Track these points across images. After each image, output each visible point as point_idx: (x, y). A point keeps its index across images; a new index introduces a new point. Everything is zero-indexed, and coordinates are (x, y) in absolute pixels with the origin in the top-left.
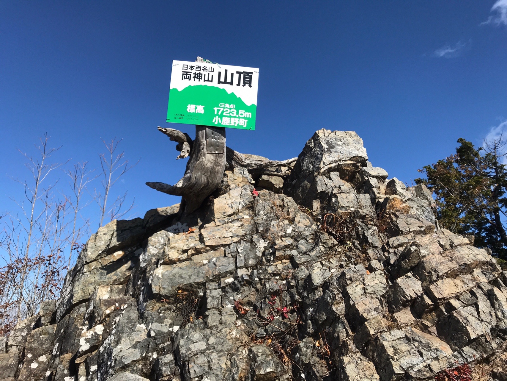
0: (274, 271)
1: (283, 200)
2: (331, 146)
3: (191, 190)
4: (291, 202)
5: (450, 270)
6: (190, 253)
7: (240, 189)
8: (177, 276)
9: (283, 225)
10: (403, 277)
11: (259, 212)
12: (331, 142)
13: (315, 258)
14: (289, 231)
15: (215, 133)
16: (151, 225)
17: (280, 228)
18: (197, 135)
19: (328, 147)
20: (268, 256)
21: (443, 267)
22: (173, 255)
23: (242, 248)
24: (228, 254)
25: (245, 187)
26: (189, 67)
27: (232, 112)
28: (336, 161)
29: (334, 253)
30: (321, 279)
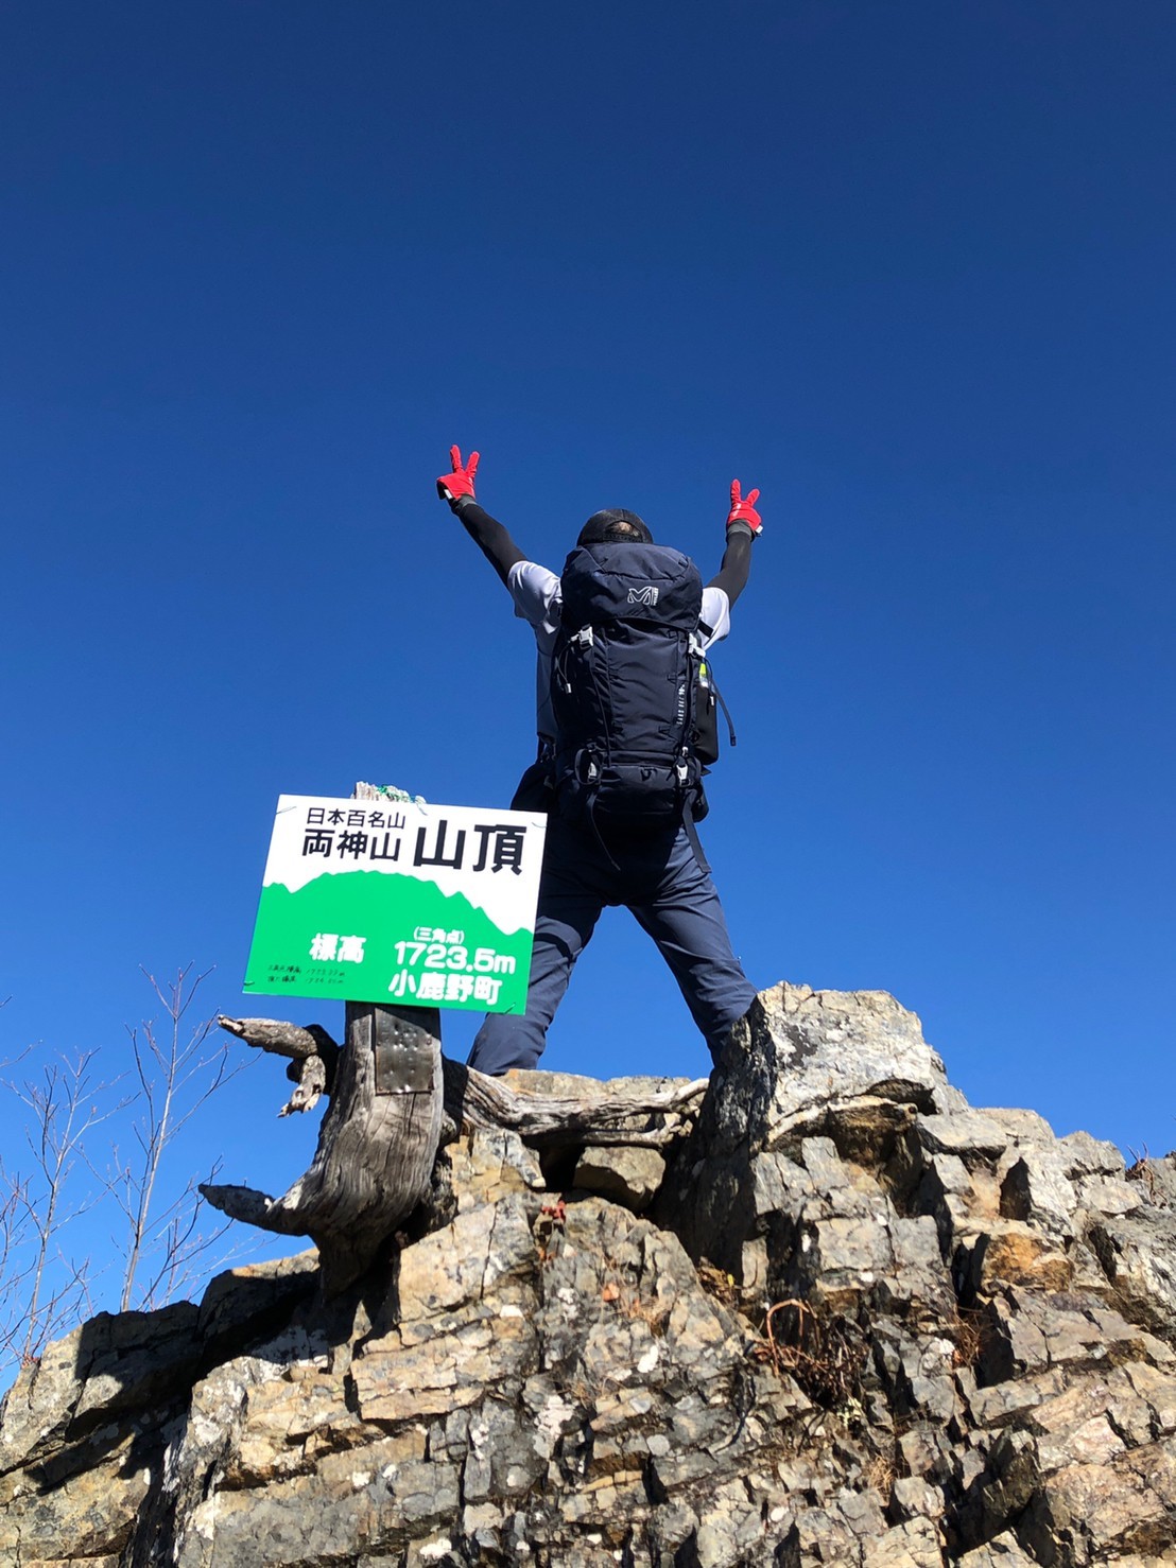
0: (582, 1517)
1: (641, 1246)
2: (805, 1047)
3: (327, 1221)
4: (670, 1252)
5: (1131, 1528)
6: (311, 1445)
7: (489, 1212)
8: (264, 1535)
9: (628, 1342)
10: (982, 1548)
11: (554, 1292)
12: (805, 1031)
13: (729, 1465)
14: (647, 1363)
15: (403, 1023)
16: (222, 1328)
17: (619, 1352)
18: (349, 1034)
19: (793, 1049)
20: (570, 1460)
21: (1110, 1512)
22: (255, 1455)
23: (486, 1429)
24: (439, 1449)
25: (507, 1202)
26: (328, 815)
27: (452, 957)
28: (820, 1101)
29: (797, 1441)
30: (729, 1550)
